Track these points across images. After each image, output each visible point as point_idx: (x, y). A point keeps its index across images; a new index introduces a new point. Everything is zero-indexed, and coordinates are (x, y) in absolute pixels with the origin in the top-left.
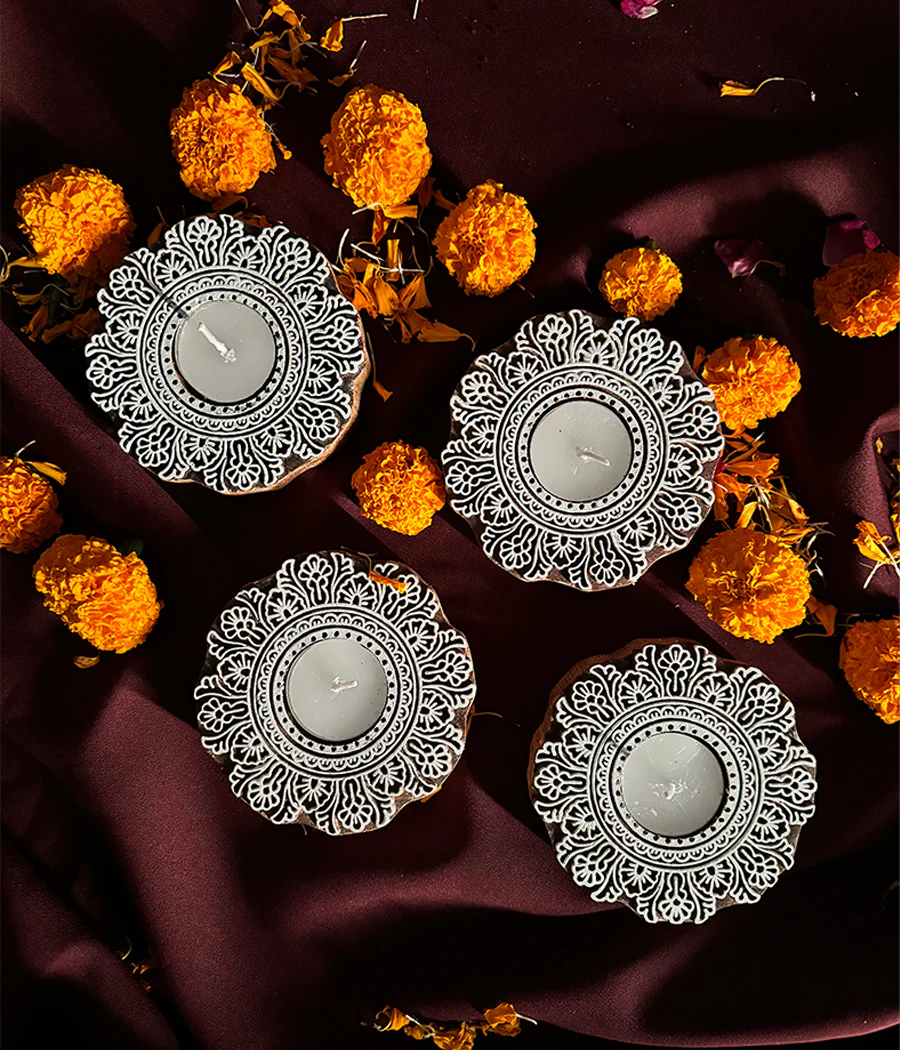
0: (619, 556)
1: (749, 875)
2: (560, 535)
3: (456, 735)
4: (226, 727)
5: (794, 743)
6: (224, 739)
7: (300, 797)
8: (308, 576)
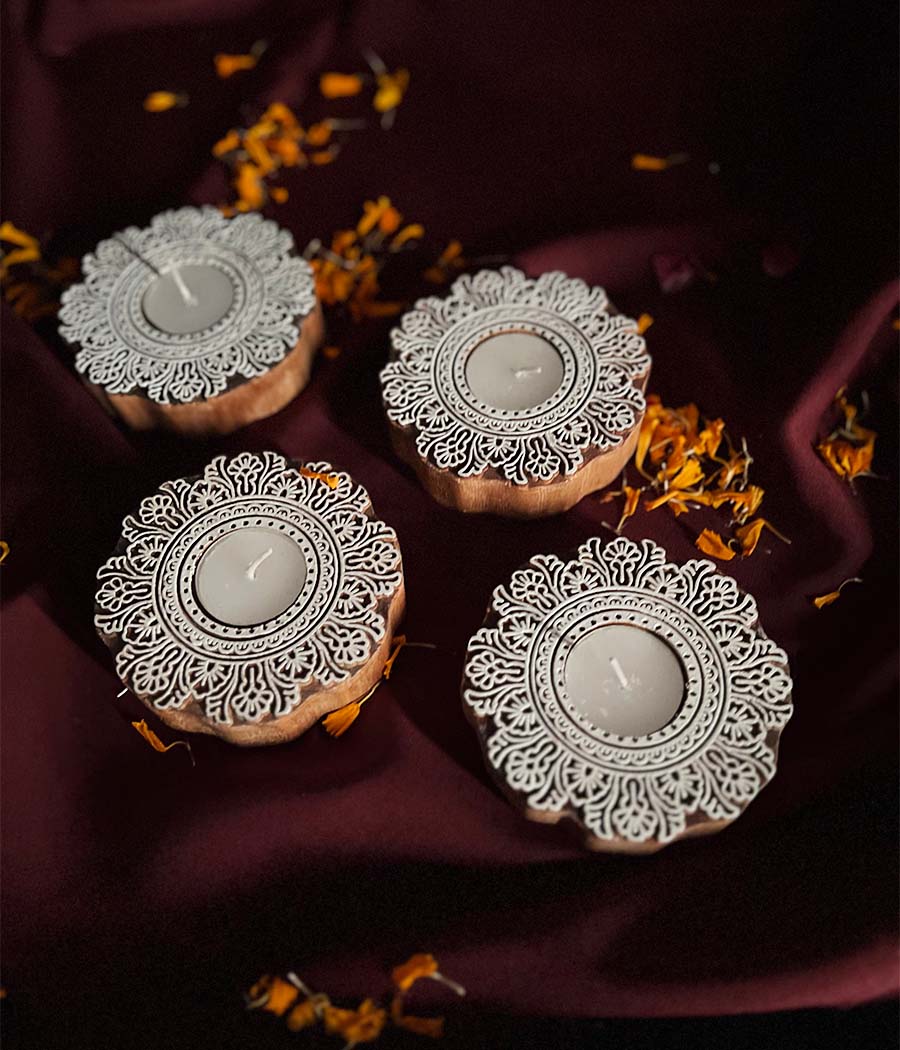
0: (553, 454)
1: (722, 783)
2: (496, 438)
3: (377, 620)
4: (124, 606)
6: (119, 618)
7: (191, 681)
8: (237, 471)
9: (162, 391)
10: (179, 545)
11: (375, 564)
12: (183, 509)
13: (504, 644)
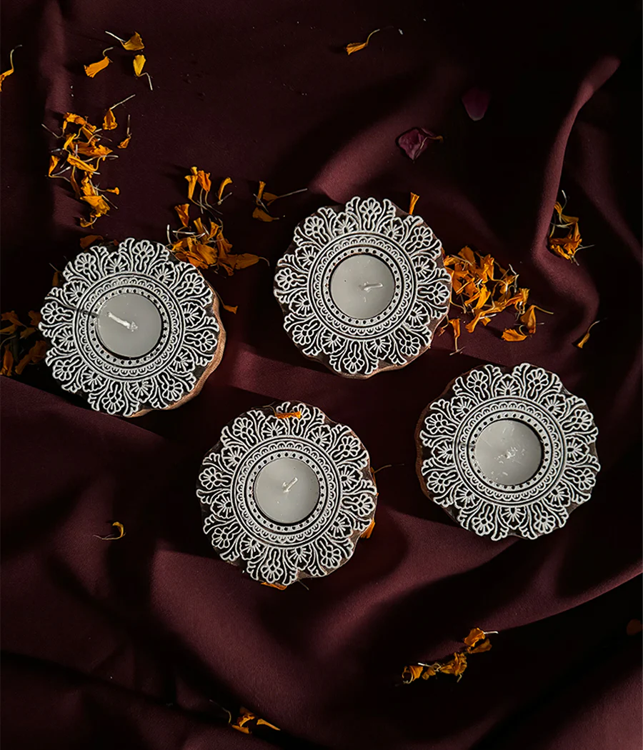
1: (578, 484)
3: (368, 484)
4: (232, 542)
5: (568, 396)
6: (233, 549)
7: (294, 563)
8: (240, 432)
9: (159, 400)
10: (237, 493)
11: (349, 452)
12: (225, 471)
13: (440, 464)
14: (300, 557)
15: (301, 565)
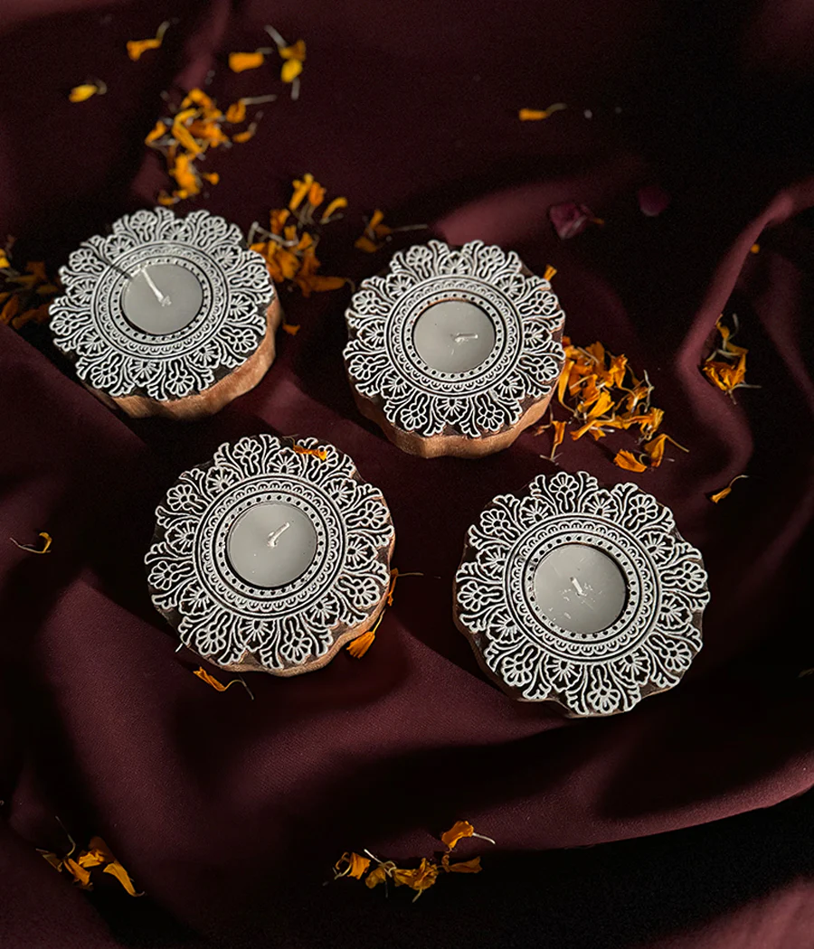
0: (498, 407)
1: (665, 660)
2: (449, 399)
3: (381, 568)
4: (174, 585)
5: (678, 541)
6: (172, 595)
7: (244, 639)
8: (241, 455)
9: (159, 389)
10: (207, 525)
11: (370, 521)
12: (203, 494)
13: (483, 573)
14: (255, 633)
15: (253, 644)
